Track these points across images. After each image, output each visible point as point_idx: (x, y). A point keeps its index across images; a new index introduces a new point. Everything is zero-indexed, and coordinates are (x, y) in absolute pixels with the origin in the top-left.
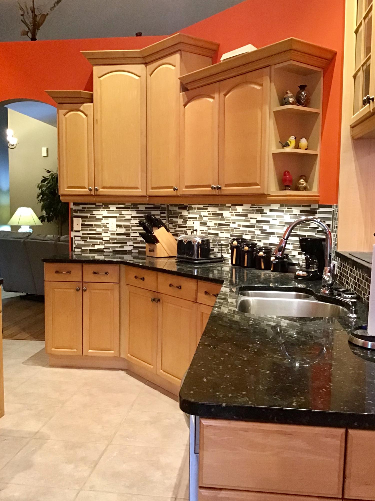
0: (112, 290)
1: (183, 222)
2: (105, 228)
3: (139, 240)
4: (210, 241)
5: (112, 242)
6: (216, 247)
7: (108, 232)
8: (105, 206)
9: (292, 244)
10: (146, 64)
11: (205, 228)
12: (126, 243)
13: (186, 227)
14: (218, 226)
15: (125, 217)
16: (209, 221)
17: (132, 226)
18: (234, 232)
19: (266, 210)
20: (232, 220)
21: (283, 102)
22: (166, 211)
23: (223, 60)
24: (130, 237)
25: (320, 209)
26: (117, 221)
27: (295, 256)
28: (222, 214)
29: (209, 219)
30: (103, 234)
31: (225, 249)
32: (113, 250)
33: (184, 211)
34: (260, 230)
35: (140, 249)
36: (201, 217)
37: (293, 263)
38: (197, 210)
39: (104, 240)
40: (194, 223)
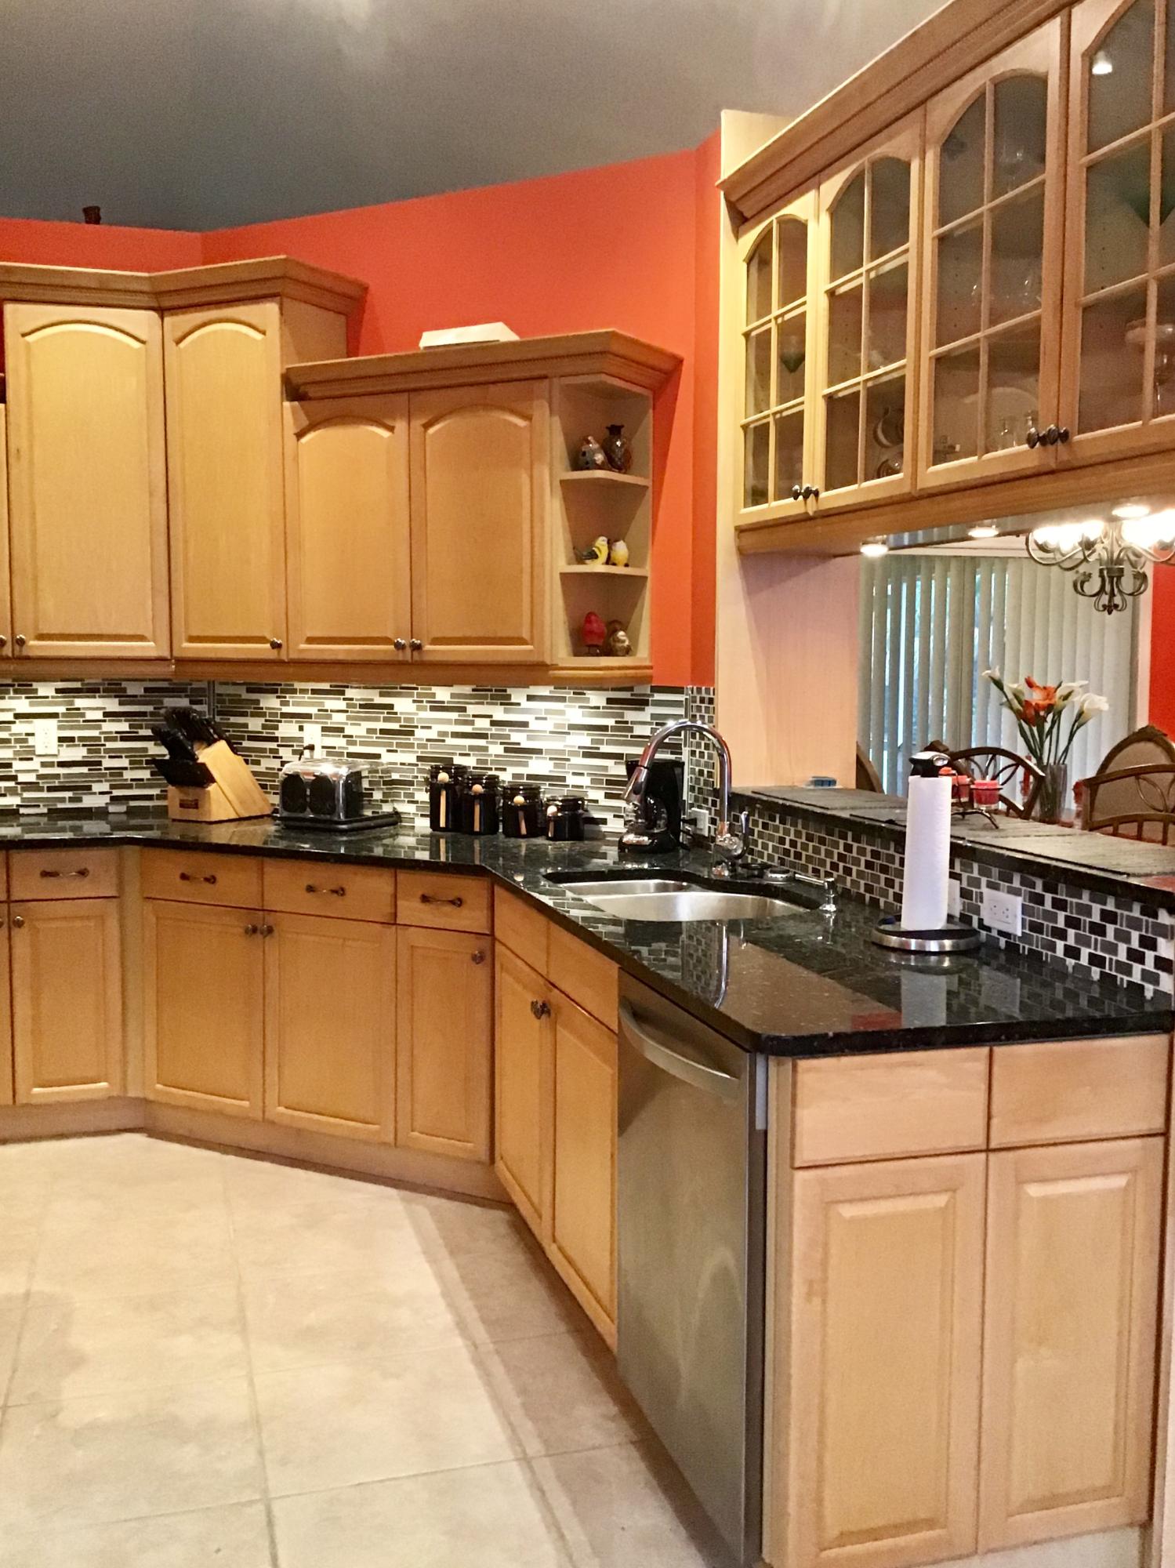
0: (102, 919)
1: (264, 727)
2: (21, 747)
3: (129, 777)
4: (363, 775)
5: (46, 786)
6: (379, 789)
7: (31, 759)
8: (19, 685)
9: (589, 774)
10: (162, 311)
11: (339, 742)
12: (89, 788)
13: (275, 739)
14: (378, 735)
15: (83, 715)
16: (349, 722)
17: (107, 739)
18: (429, 750)
19: (518, 695)
20: (420, 720)
21: (579, 460)
22: (205, 696)
23: (426, 348)
24: (100, 769)
25: (655, 695)
26: (60, 728)
27: (597, 801)
28: (391, 706)
29: (348, 718)
30: (17, 765)
31: (402, 792)
32: (49, 810)
33: (268, 698)
34: (501, 743)
35: (132, 803)
36: (325, 713)
37: (593, 818)
38: (310, 695)
39: (20, 780)
40: (301, 728)
